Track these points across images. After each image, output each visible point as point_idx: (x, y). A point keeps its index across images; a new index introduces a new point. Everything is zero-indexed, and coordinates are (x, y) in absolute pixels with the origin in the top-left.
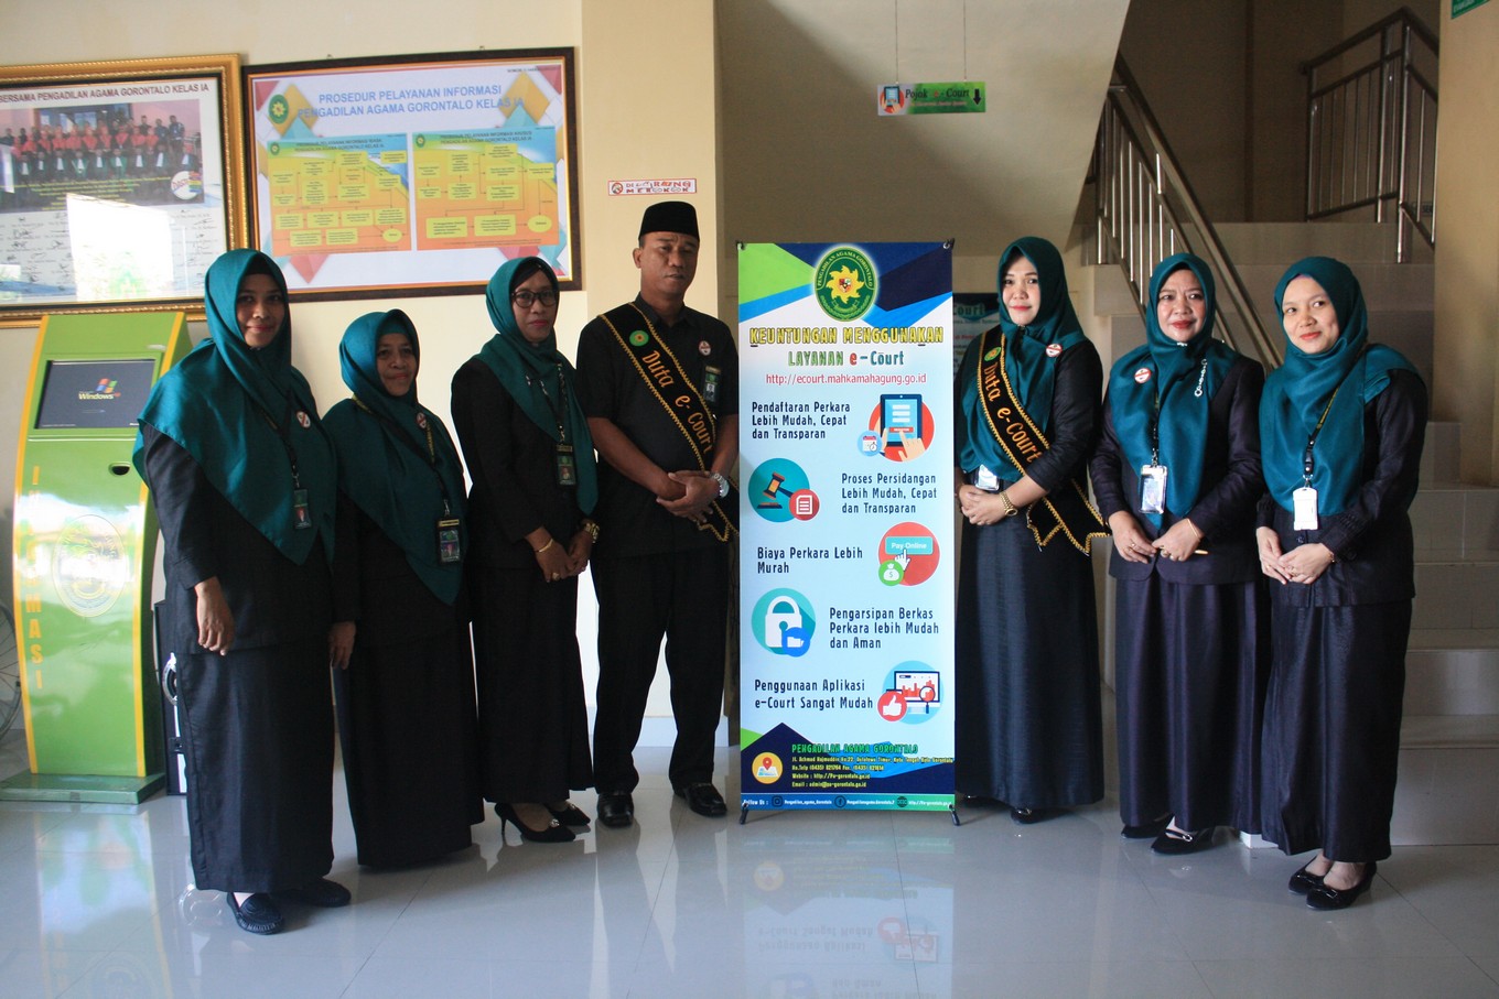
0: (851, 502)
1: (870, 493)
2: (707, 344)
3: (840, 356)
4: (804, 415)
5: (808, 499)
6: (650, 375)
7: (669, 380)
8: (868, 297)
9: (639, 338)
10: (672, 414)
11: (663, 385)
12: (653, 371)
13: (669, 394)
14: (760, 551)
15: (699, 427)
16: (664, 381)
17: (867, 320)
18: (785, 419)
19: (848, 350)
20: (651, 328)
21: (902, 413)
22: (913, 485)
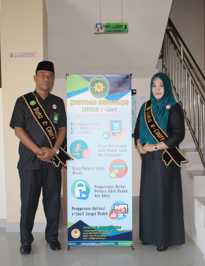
0: (101, 153)
1: (107, 150)
2: (55, 105)
3: (97, 109)
4: (86, 126)
5: (88, 152)
6: (35, 115)
7: (41, 116)
8: (106, 91)
9: (33, 103)
10: (41, 127)
11: (39, 118)
12: (36, 113)
13: (41, 121)
14: (73, 168)
15: (50, 132)
16: (40, 117)
17: (106, 98)
18: (81, 128)
19: (100, 107)
20: (37, 100)
21: (116, 126)
22: (120, 148)
